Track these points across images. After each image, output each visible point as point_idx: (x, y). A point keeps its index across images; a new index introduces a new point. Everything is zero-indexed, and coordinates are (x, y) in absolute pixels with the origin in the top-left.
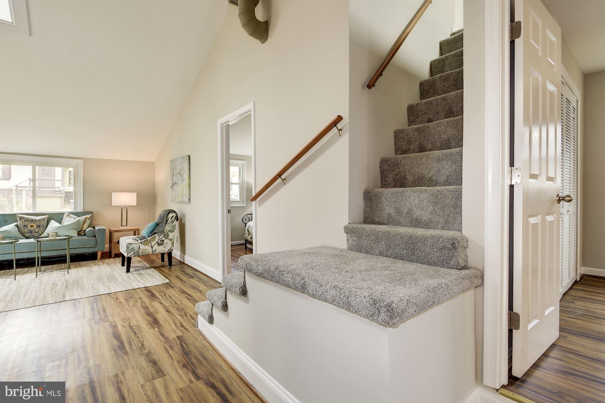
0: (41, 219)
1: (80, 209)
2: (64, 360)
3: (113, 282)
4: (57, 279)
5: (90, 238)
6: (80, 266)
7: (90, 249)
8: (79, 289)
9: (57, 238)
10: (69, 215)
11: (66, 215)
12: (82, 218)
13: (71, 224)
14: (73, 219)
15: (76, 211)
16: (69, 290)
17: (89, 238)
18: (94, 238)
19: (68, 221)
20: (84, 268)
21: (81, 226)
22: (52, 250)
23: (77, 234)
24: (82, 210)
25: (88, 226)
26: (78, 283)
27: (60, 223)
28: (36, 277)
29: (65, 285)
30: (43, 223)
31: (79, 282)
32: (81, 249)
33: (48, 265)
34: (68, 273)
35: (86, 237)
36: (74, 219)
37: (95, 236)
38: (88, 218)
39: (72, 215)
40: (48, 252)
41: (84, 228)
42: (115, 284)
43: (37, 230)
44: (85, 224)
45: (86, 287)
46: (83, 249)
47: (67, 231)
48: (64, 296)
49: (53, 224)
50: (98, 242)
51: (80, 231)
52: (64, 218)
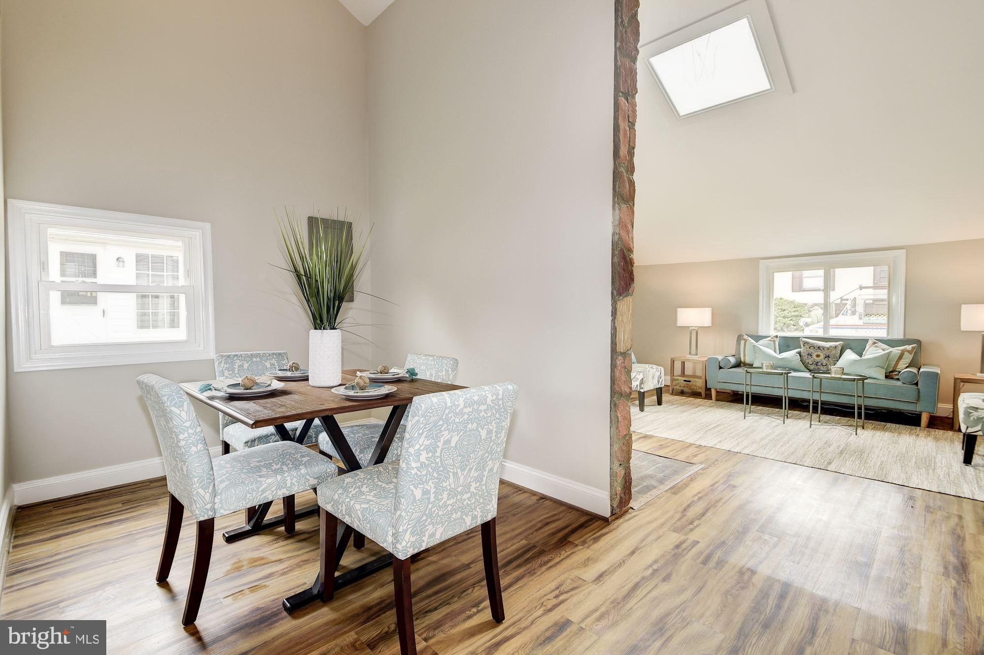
0: (832, 347)
1: (898, 335)
2: (775, 539)
3: (923, 471)
4: (835, 438)
5: (906, 386)
6: (884, 429)
7: (906, 404)
8: (857, 462)
9: (844, 377)
10: (875, 343)
11: (870, 342)
12: (897, 351)
13: (875, 358)
14: (881, 351)
15: (890, 337)
16: (841, 458)
17: (904, 385)
18: (915, 387)
19: (871, 353)
20: (887, 434)
21: (894, 363)
22: (842, 394)
23: (884, 376)
24: (901, 337)
25: (908, 365)
26: (862, 452)
27: (861, 355)
28: (811, 427)
29: (841, 449)
30: (834, 352)
31: (864, 452)
32: (889, 402)
33: (836, 415)
34: (856, 434)
35: (899, 383)
36: (883, 350)
37: (917, 384)
38: (908, 351)
39: (880, 344)
40: (836, 396)
41: (898, 367)
42: (925, 476)
43: (824, 362)
44: (902, 360)
45: (869, 462)
46: (892, 402)
47: (867, 368)
48: (830, 463)
49: (849, 355)
50: (921, 394)
51: (892, 372)
52: (867, 347)
